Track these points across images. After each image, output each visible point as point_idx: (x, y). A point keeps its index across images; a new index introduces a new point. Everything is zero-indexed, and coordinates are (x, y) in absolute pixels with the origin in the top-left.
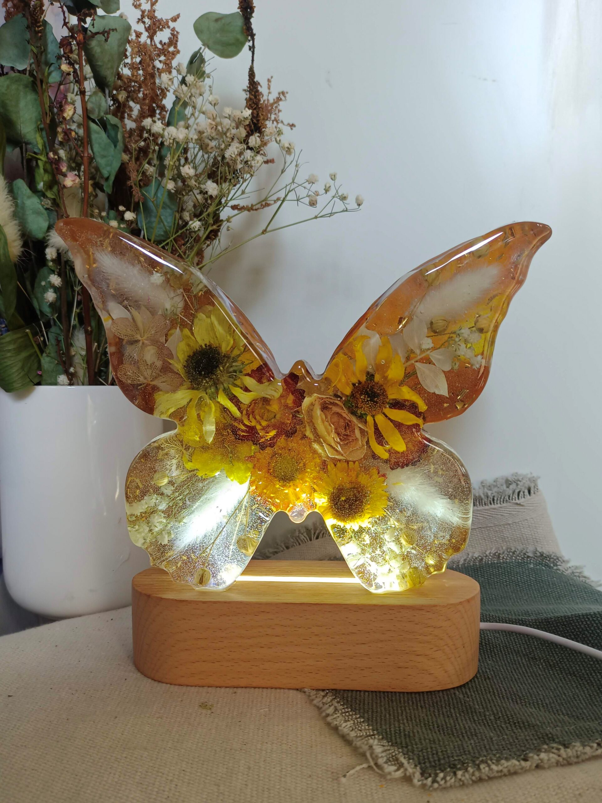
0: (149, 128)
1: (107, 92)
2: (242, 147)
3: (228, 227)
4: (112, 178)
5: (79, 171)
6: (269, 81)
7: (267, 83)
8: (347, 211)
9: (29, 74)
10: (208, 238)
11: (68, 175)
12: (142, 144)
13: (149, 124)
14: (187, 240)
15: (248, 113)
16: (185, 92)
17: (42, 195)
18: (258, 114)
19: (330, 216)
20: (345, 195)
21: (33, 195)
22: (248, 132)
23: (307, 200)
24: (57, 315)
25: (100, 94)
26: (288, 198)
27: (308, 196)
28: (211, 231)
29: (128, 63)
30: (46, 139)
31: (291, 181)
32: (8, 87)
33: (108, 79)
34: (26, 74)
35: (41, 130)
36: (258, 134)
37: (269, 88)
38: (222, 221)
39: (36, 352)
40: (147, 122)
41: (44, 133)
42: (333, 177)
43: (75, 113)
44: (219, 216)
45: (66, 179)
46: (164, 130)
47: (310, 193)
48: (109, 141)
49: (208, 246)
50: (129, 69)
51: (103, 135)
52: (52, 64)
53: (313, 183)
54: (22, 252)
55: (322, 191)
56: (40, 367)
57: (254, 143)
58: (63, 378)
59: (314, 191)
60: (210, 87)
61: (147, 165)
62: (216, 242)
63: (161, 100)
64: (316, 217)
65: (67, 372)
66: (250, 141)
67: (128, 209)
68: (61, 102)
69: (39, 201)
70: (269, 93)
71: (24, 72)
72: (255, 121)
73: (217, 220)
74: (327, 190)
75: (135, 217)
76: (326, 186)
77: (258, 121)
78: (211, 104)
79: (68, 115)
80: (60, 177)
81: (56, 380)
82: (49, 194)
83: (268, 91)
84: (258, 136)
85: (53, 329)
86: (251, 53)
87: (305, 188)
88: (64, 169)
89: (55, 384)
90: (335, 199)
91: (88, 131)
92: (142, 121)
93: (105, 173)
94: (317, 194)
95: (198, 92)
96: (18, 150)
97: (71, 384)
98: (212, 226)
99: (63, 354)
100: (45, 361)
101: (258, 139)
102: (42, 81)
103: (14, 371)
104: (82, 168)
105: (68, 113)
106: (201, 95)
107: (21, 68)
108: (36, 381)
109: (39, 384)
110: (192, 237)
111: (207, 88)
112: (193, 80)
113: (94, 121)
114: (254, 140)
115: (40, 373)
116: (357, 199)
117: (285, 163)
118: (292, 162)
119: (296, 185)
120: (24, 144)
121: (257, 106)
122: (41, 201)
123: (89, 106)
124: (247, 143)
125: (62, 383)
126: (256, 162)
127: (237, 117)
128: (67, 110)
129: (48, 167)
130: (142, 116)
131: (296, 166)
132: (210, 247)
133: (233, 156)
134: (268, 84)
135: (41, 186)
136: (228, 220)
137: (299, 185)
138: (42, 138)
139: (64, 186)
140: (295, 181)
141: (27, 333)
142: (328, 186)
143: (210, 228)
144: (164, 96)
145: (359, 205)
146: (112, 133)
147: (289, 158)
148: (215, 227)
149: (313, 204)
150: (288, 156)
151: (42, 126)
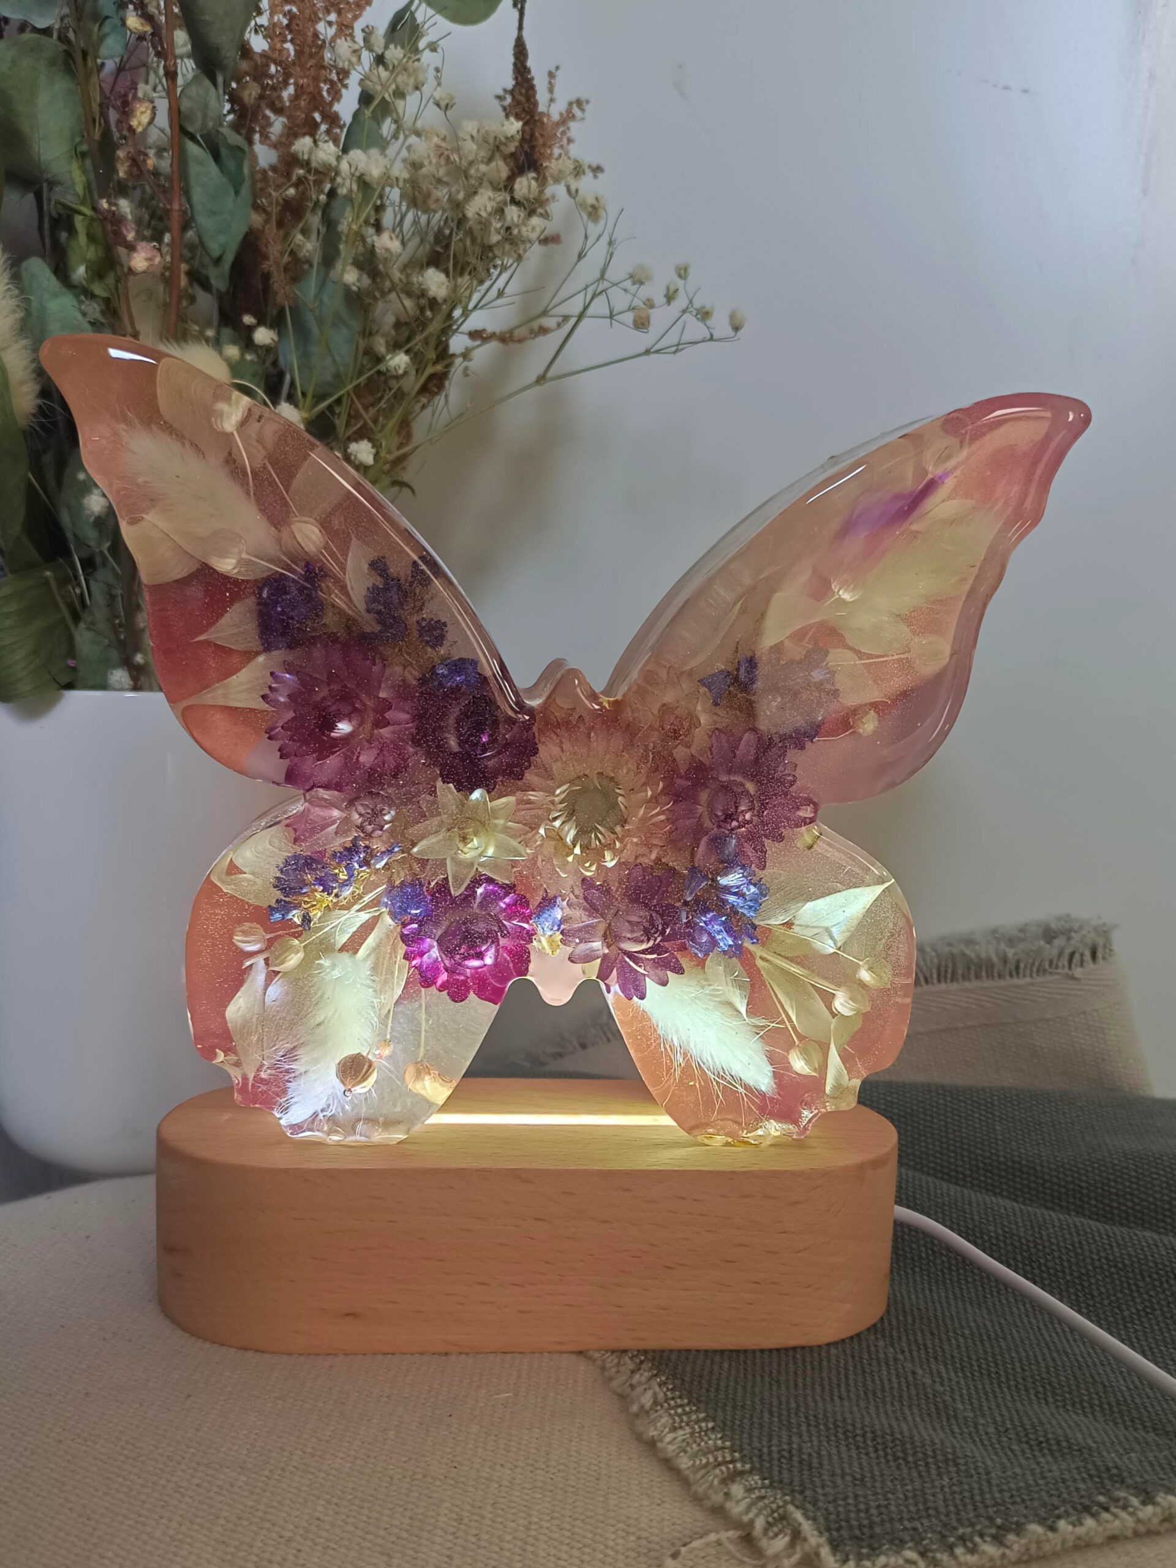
0: (306, 157)
1: (220, 79)
2: (501, 198)
3: (466, 368)
4: (229, 258)
5: (159, 240)
6: (551, 75)
7: (546, 79)
8: (711, 339)
9: (59, 38)
10: (424, 389)
11: (139, 247)
12: (292, 191)
13: (306, 150)
14: (379, 395)
15: (514, 126)
16: (384, 80)
17: (83, 292)
18: (532, 135)
19: (675, 352)
20: (708, 307)
21: (64, 290)
22: (511, 170)
23: (629, 317)
24: (108, 545)
25: (207, 82)
26: (590, 312)
27: (631, 309)
28: (432, 377)
29: (262, 26)
30: (92, 176)
31: (598, 276)
32: (14, 62)
33: (223, 53)
34: (51, 36)
35: (83, 155)
36: (533, 175)
37: (551, 90)
38: (453, 355)
39: (63, 619)
40: (303, 145)
41: (88, 162)
42: (683, 273)
43: (151, 121)
44: (447, 347)
45: (135, 255)
46: (339, 158)
47: (637, 302)
48: (224, 180)
49: (424, 407)
50: (265, 37)
51: (213, 168)
52: (107, 17)
53: (641, 283)
54: (40, 407)
55: (659, 299)
56: (71, 651)
57: (525, 191)
58: (119, 676)
59: (644, 299)
60: (437, 70)
61: (300, 237)
62: (440, 400)
63: (331, 104)
64: (647, 352)
65: (126, 662)
66: (517, 186)
67: (261, 322)
68: (126, 95)
69: (75, 303)
70: (552, 100)
71: (46, 32)
72: (526, 147)
73: (443, 354)
74: (670, 298)
75: (276, 338)
76: (668, 289)
77: (533, 147)
78: (438, 105)
79: (140, 123)
80: (121, 250)
81: (105, 679)
82: (98, 289)
83: (548, 96)
84: (533, 178)
85: (101, 574)
86: (516, 14)
87: (625, 290)
88: (130, 236)
89: (103, 686)
90: (687, 316)
91: (182, 160)
92: (291, 144)
93: (215, 248)
94: (650, 304)
95: (411, 81)
96: (30, 197)
97: (136, 688)
98: (434, 364)
99: (120, 625)
100: (83, 638)
101: (534, 183)
102: (85, 54)
103: (18, 657)
104: (167, 238)
105: (140, 118)
106: (417, 88)
107: (41, 24)
108: (64, 679)
109: (70, 686)
110: (390, 389)
111: (431, 73)
112: (402, 55)
113: (193, 138)
114: (525, 185)
115: (71, 663)
116: (732, 317)
117: (586, 237)
118: (600, 236)
119: (606, 284)
120: (45, 185)
121: (532, 116)
122: (80, 302)
123: (185, 105)
124: (512, 191)
125: (117, 686)
126: (530, 228)
127: (493, 135)
128: (138, 113)
129: (97, 229)
130: (292, 133)
131: (610, 243)
132: (429, 409)
133: (484, 214)
134: (550, 83)
135: (80, 272)
136: (466, 355)
137: (614, 285)
138: (84, 172)
139: (130, 269)
140: (607, 276)
141: (46, 578)
142: (672, 288)
143: (430, 370)
144: (336, 96)
145: (736, 329)
146: (231, 165)
147: (594, 230)
148: (439, 368)
149: (641, 324)
150: (591, 226)
151: (84, 147)
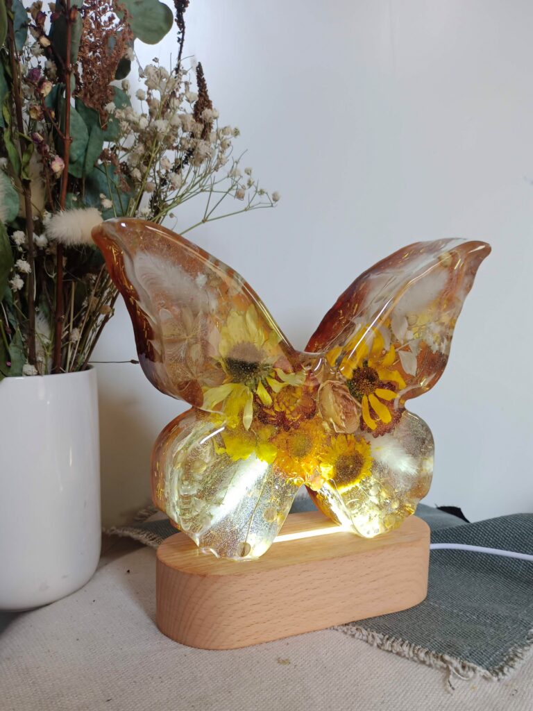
20: (264, 190)
45: (53, 163)
56: (8, 358)
58: (29, 368)
59: (241, 185)
64: (246, 210)
65: (33, 361)
73: (165, 206)
79: (46, 92)
81: (22, 370)
86: (179, 45)
89: (21, 374)
94: (244, 188)
97: (38, 374)
100: (13, 351)
108: (5, 373)
109: (6, 376)
115: (8, 364)
116: (274, 195)
125: (29, 374)
128: (46, 88)
138: (9, 112)
145: (275, 201)
149: (239, 196)
